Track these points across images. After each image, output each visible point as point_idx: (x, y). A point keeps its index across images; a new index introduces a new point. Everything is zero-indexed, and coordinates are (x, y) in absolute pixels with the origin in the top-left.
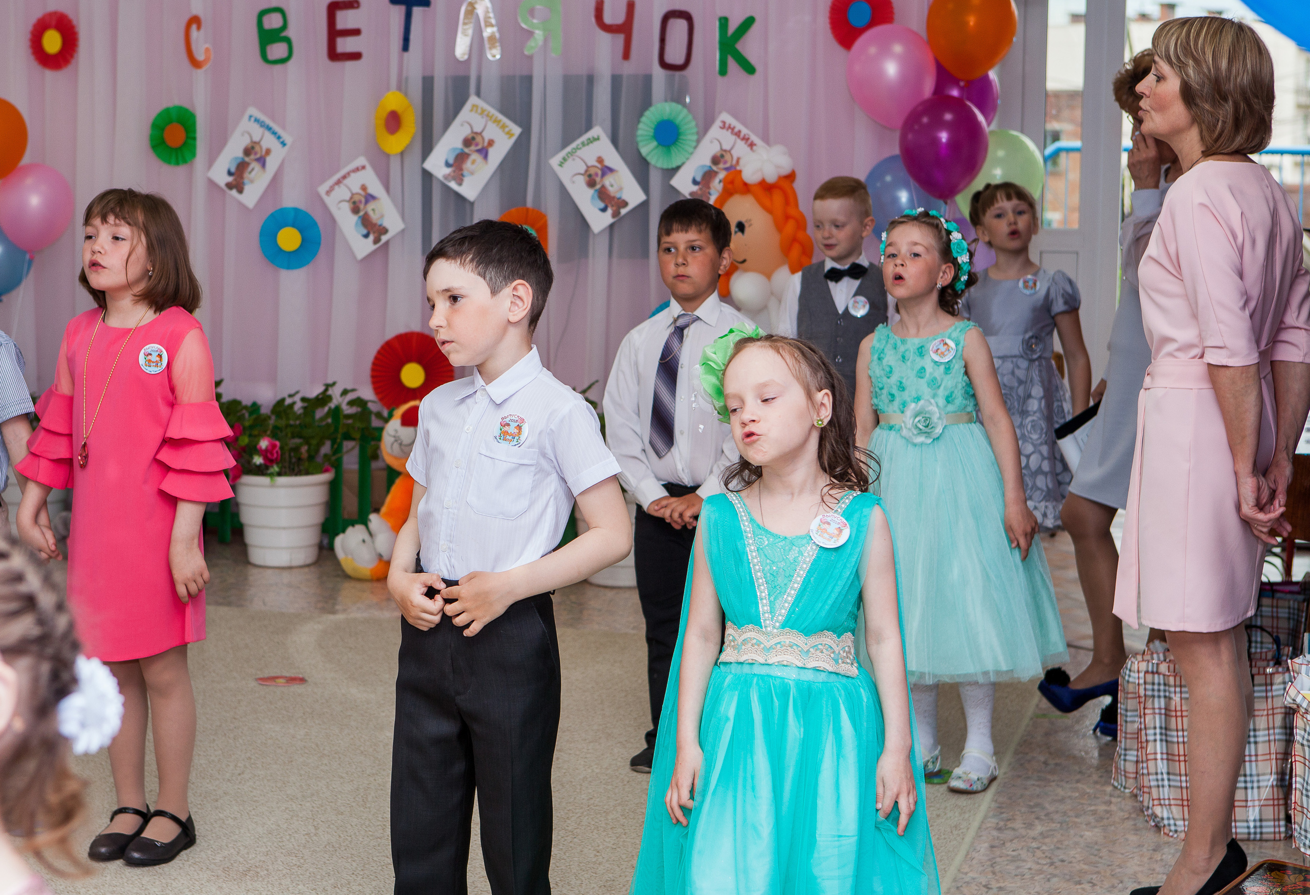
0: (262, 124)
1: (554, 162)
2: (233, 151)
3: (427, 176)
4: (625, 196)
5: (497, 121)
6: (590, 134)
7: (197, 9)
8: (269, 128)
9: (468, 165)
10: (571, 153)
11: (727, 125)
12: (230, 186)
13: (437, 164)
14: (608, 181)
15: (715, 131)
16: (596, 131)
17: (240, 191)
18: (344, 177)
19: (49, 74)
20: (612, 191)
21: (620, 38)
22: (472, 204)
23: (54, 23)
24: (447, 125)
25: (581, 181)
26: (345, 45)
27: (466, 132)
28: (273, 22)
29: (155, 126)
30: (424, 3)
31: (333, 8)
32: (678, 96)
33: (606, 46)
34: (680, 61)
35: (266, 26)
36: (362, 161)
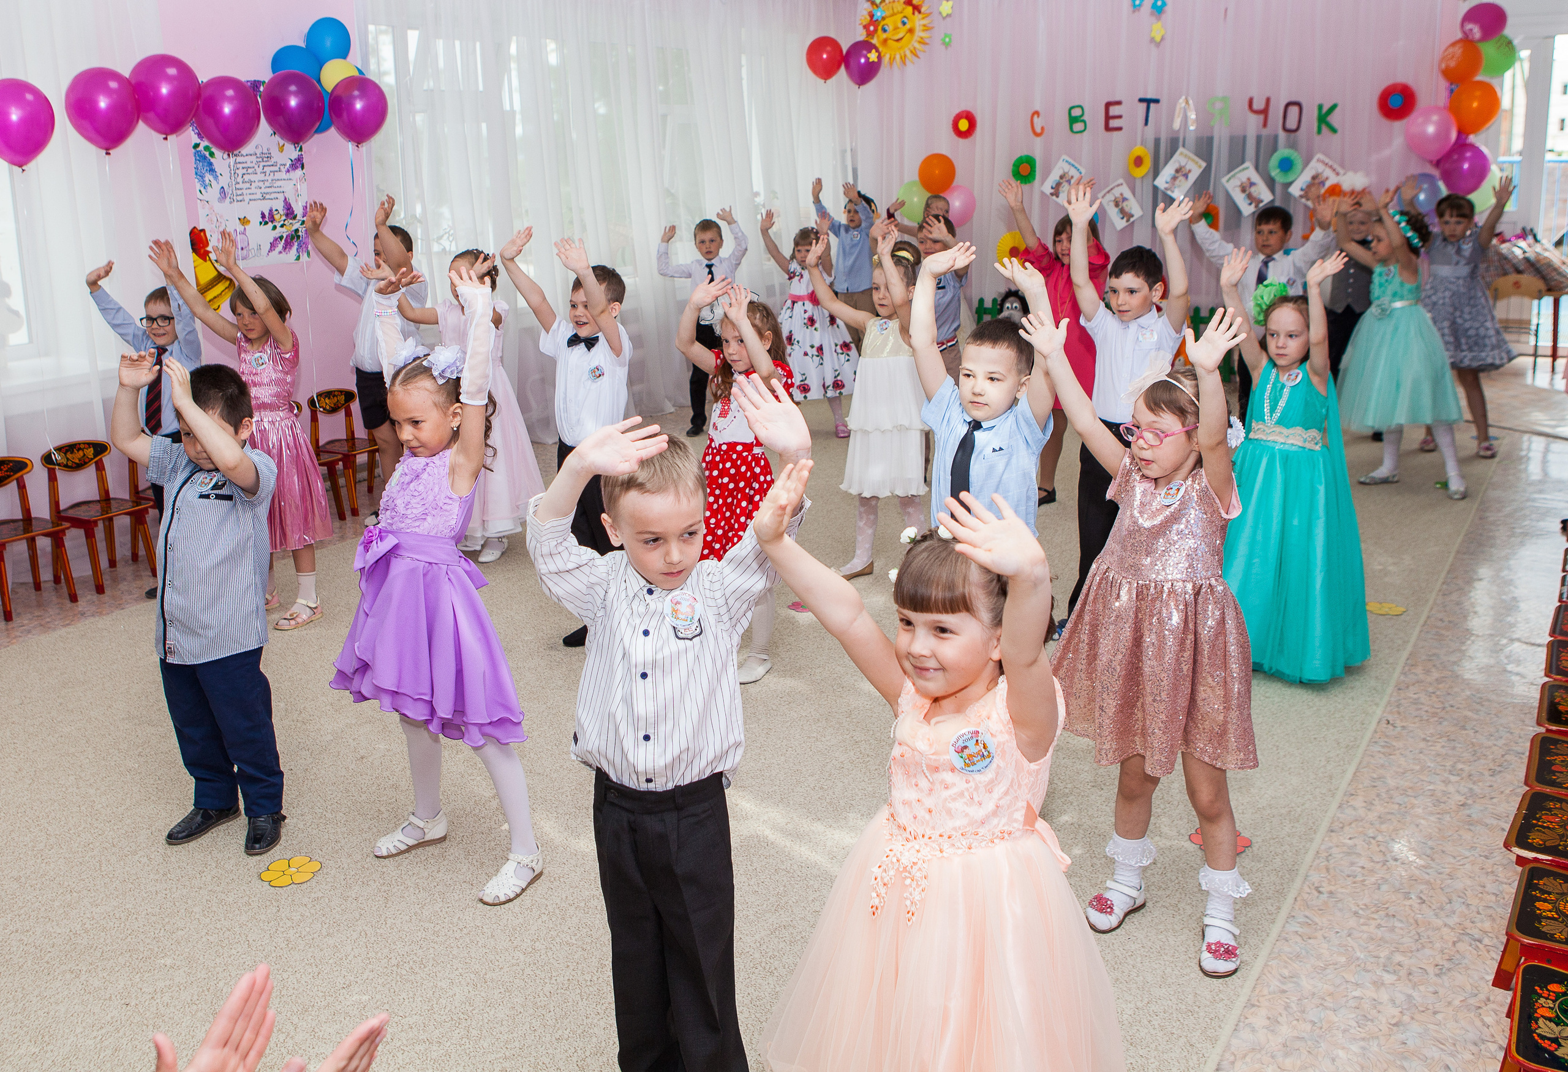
0: (1070, 164)
1: (1224, 180)
2: (1054, 177)
3: (1155, 189)
4: (1262, 197)
5: (1193, 160)
6: (1243, 166)
7: (1037, 108)
8: (1073, 166)
9: (1177, 182)
11: (1320, 160)
12: (1052, 194)
13: (1161, 182)
14: (1253, 190)
15: (1313, 162)
16: (1247, 164)
17: (1057, 197)
18: (1112, 190)
19: (961, 141)
20: (1255, 195)
21: (1262, 117)
23: (965, 116)
24: (1166, 163)
25: (1238, 190)
26: (1113, 123)
27: (1177, 166)
28: (1077, 112)
29: (1014, 165)
30: (1157, 101)
31: (1108, 105)
32: (1293, 145)
33: (1254, 121)
34: (1294, 128)
35: (1073, 114)
36: (1121, 181)
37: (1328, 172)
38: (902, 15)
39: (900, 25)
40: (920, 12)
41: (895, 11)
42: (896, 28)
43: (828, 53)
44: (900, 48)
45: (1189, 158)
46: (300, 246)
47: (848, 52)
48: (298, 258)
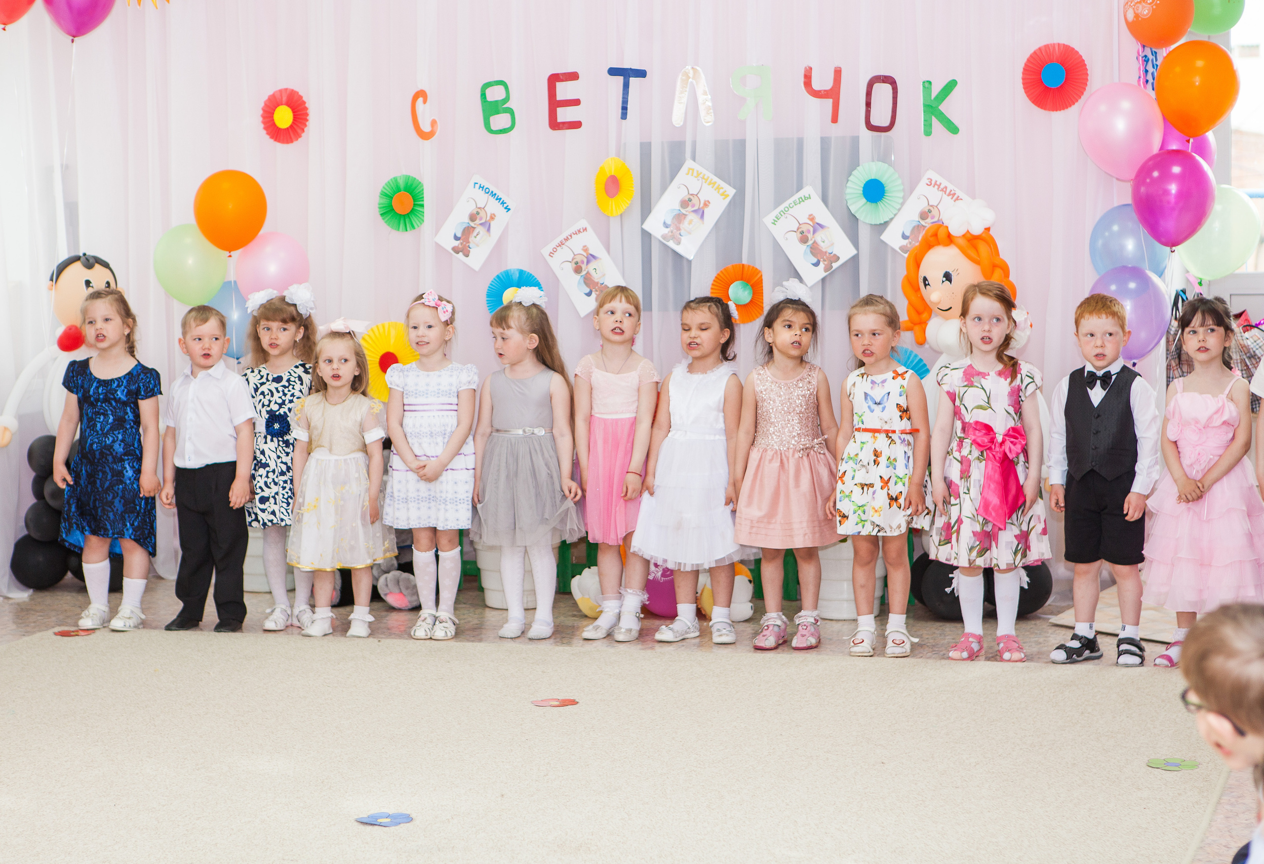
0: (487, 191)
1: (768, 220)
2: (459, 217)
3: (646, 236)
4: (836, 251)
5: (712, 183)
6: (801, 194)
7: (423, 83)
8: (493, 194)
9: (685, 225)
10: (784, 212)
11: (933, 182)
12: (456, 250)
13: (655, 225)
14: (819, 237)
15: (922, 188)
16: (807, 190)
18: (567, 239)
19: (280, 147)
20: (824, 247)
21: (829, 102)
22: (689, 262)
23: (284, 99)
24: (664, 188)
25: (795, 237)
26: (565, 114)
27: (683, 194)
28: (496, 94)
29: (384, 194)
30: (642, 74)
31: (554, 80)
32: (884, 157)
33: (815, 111)
34: (886, 123)
35: (489, 98)
36: (583, 223)
45: (704, 179)
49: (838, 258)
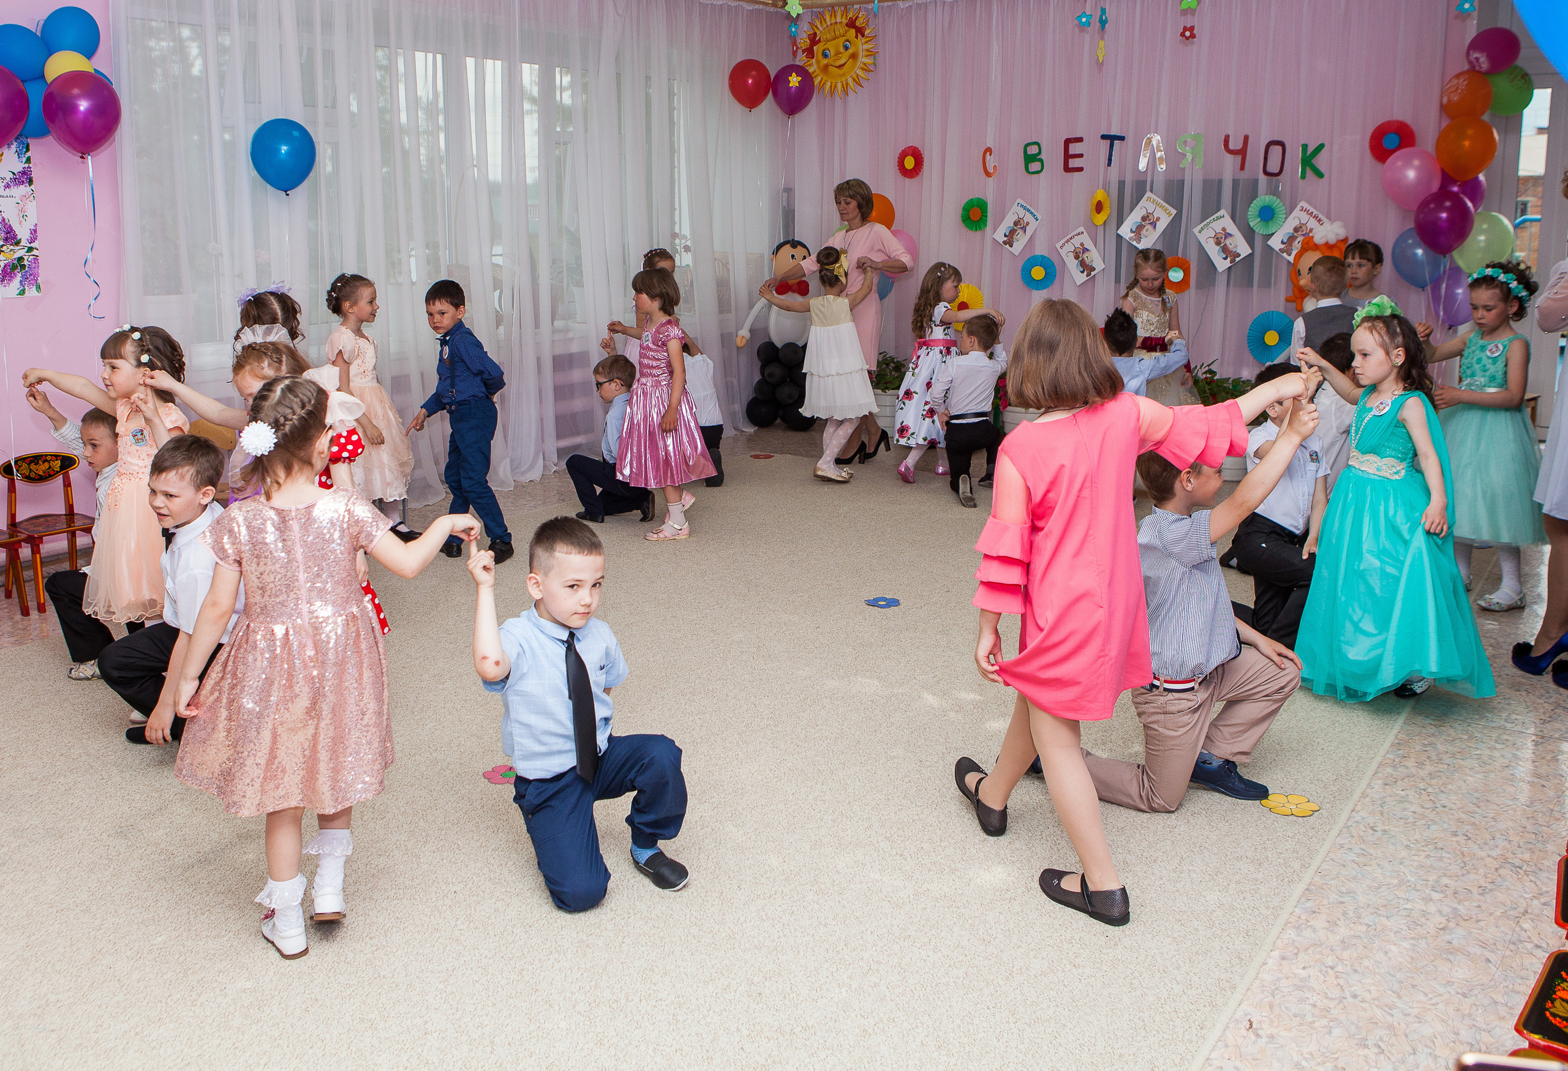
0: (1025, 209)
1: (1196, 230)
2: (1008, 223)
3: (1119, 237)
4: (1239, 251)
5: (1162, 207)
6: (1218, 214)
7: (991, 144)
8: (1029, 211)
9: (1144, 232)
10: (1207, 225)
11: (1304, 209)
12: (1005, 242)
13: (1125, 231)
14: (1228, 242)
15: (1296, 212)
16: (1222, 212)
17: (1011, 246)
18: (1071, 238)
19: (907, 180)
20: (1231, 248)
21: (1239, 158)
23: (911, 152)
24: (1132, 210)
25: (1212, 241)
26: (1074, 163)
27: (1144, 212)
28: (1033, 150)
29: (964, 209)
30: (1122, 139)
31: (1068, 142)
32: (1274, 192)
33: (1230, 163)
34: (1277, 171)
35: (1029, 153)
36: (1081, 229)
37: (1312, 223)
38: (845, 38)
39: (842, 50)
40: (863, 36)
41: (837, 33)
42: (838, 53)
43: (753, 78)
44: (843, 75)
45: (1158, 204)
46: (25, 278)
47: (776, 77)
48: (22, 292)
49: (1240, 255)
